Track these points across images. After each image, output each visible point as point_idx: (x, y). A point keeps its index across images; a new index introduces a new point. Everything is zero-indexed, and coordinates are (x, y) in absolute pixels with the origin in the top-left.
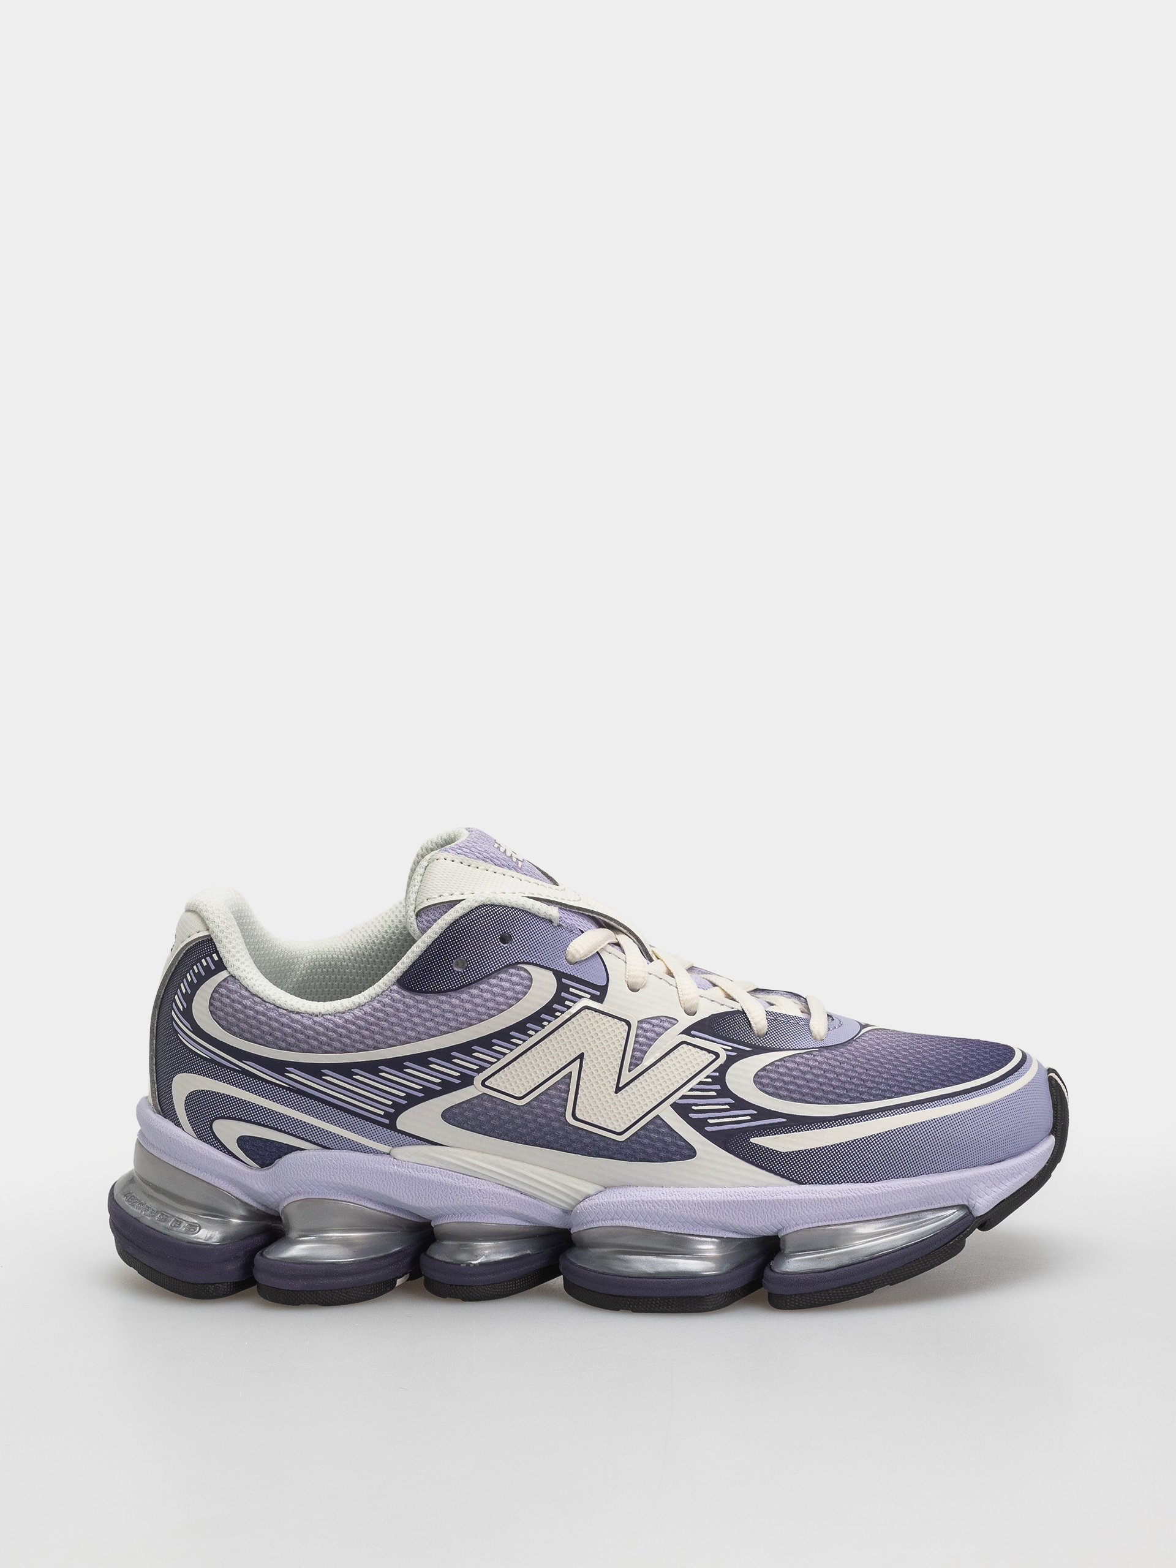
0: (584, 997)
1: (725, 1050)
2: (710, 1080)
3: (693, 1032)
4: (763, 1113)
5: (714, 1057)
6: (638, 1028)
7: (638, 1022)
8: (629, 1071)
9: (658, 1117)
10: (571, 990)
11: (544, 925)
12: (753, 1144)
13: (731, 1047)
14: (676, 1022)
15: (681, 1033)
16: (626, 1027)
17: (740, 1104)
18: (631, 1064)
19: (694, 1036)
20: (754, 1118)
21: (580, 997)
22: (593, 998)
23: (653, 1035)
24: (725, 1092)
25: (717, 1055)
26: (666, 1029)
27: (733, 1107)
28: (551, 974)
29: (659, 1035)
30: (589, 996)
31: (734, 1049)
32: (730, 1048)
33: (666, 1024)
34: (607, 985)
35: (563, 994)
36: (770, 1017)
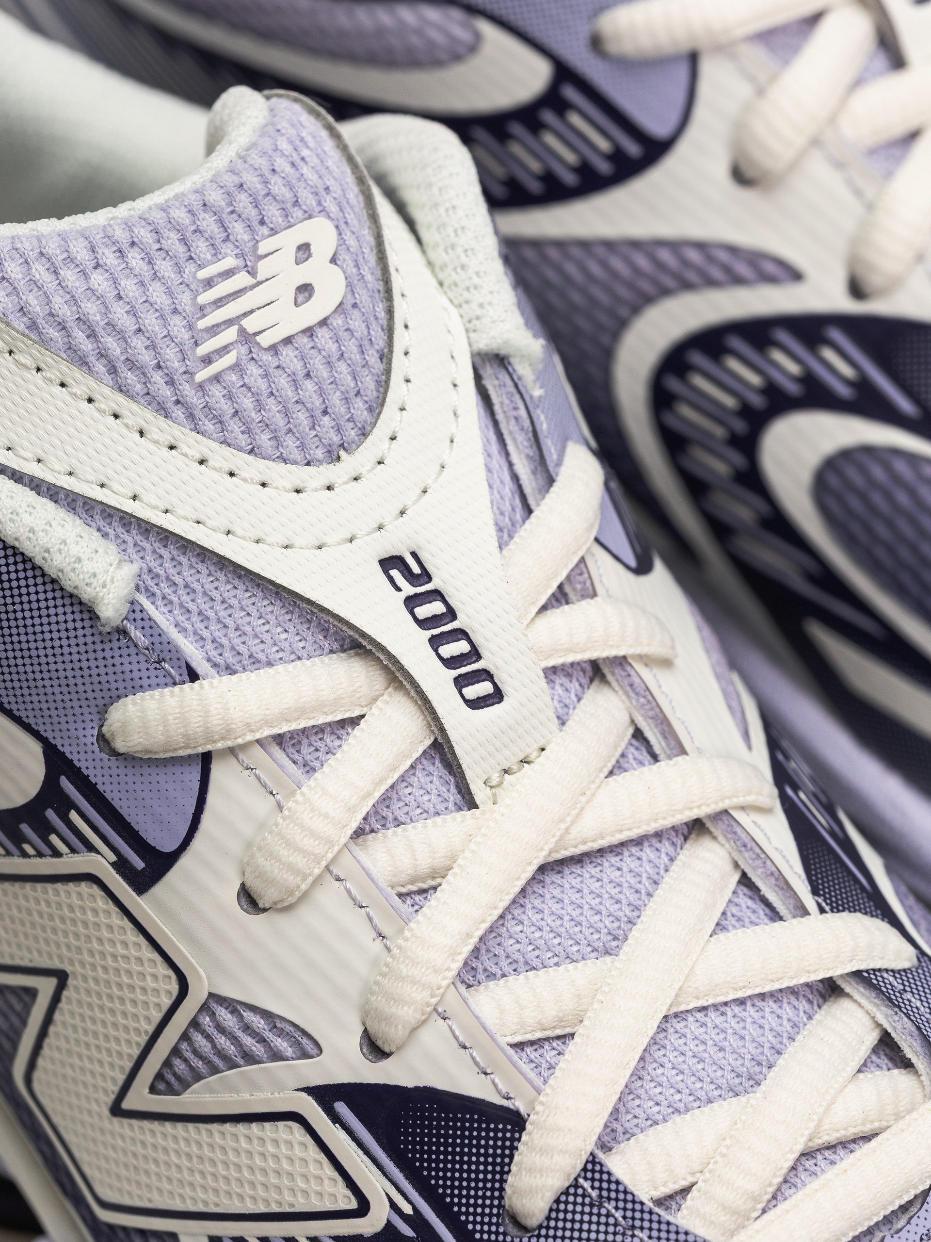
0: (98, 852)
1: (393, 1206)
3: (341, 1107)
5: (353, 1204)
6: (205, 1008)
7: (211, 995)
8: (153, 1090)
9: (174, 1236)
10: (74, 816)
11: (68, 616)
13: (415, 1208)
14: (315, 1051)
15: (308, 1090)
16: (175, 988)
18: (159, 1076)
19: (336, 1118)
21: (91, 848)
22: (122, 866)
23: (231, 1050)
25: (363, 1208)
26: (277, 1056)
28: (37, 748)
29: (250, 1059)
30: (113, 858)
31: (416, 1220)
32: (408, 1209)
33: (282, 1044)
34: (172, 858)
35: (50, 814)
36: (586, 1179)
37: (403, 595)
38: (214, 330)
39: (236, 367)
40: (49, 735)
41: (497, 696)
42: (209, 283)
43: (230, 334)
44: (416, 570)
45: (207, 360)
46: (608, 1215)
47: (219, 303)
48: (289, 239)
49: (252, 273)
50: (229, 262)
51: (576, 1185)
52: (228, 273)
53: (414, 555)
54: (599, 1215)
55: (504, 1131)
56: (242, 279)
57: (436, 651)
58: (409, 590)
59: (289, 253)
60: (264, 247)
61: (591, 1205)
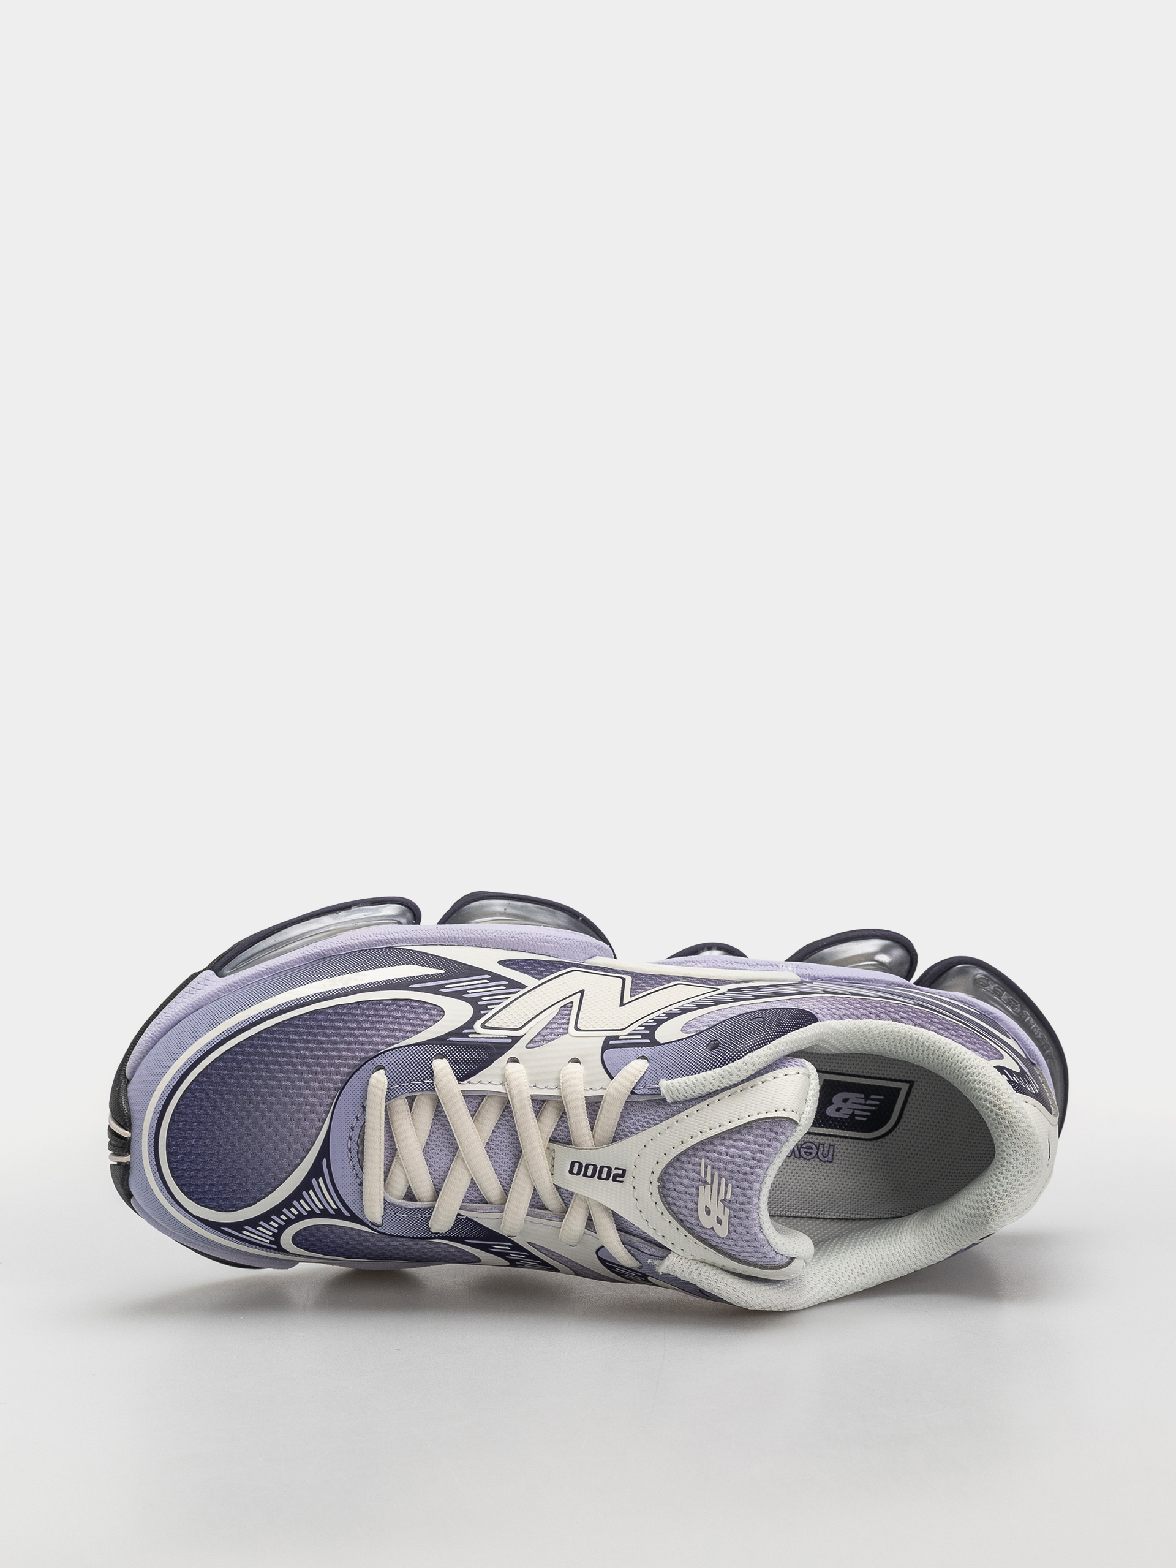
0: (626, 1035)
1: (476, 1033)
2: (489, 1007)
3: (510, 1041)
4: (435, 990)
5: (487, 1025)
7: (567, 1033)
8: (572, 1003)
9: (540, 980)
12: (442, 969)
14: (528, 1046)
15: (522, 1037)
16: (580, 1026)
17: (458, 995)
19: (509, 1037)
20: (443, 986)
21: (629, 1035)
22: (616, 1038)
23: (553, 1026)
24: (473, 1002)
25: (483, 1026)
26: (538, 1036)
27: (465, 992)
28: (663, 1041)
29: (546, 1029)
30: (620, 1038)
31: (466, 1036)
32: (470, 1036)
33: (539, 1039)
34: (604, 1050)
35: (647, 1032)
36: (431, 1083)
37: (613, 1169)
38: (713, 1176)
39: (699, 1173)
40: (660, 1047)
41: (571, 1172)
42: (727, 1186)
43: (709, 1180)
44: (618, 1179)
45: (706, 1167)
46: (418, 1081)
47: (719, 1184)
48: (725, 1219)
49: (722, 1201)
50: (729, 1197)
51: (432, 1080)
52: (726, 1195)
53: (622, 1182)
54: (420, 1079)
55: (462, 1074)
56: (722, 1197)
57: (593, 1165)
58: (614, 1172)
59: (722, 1217)
60: (727, 1210)
61: (424, 1079)
